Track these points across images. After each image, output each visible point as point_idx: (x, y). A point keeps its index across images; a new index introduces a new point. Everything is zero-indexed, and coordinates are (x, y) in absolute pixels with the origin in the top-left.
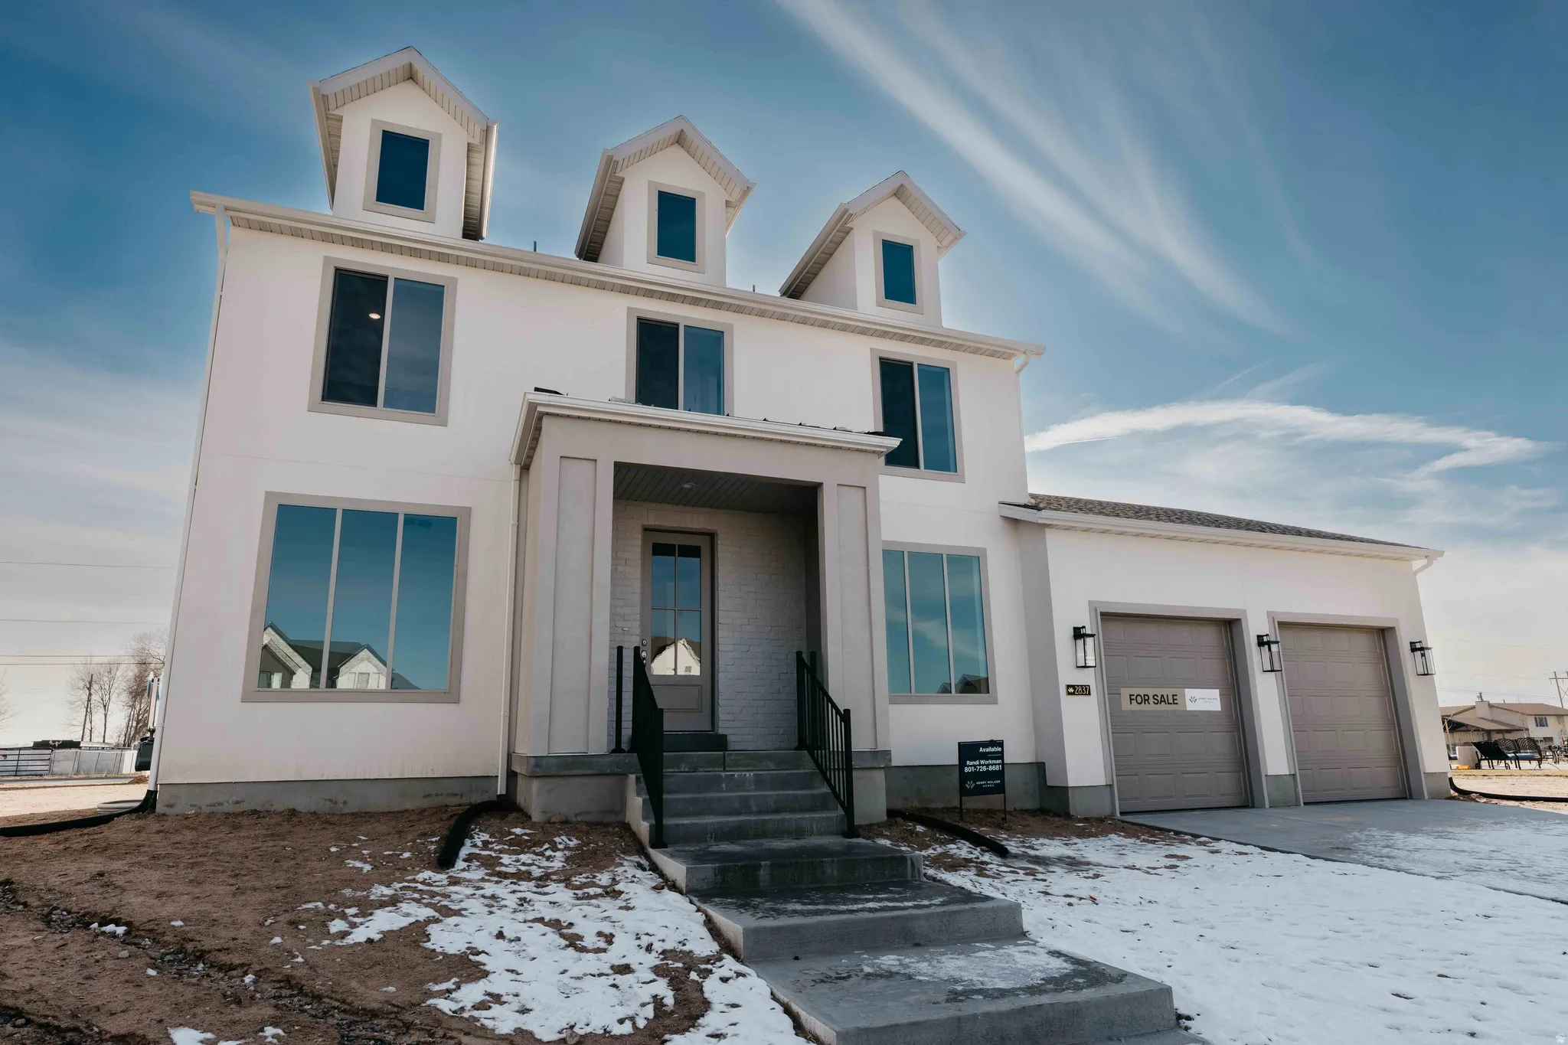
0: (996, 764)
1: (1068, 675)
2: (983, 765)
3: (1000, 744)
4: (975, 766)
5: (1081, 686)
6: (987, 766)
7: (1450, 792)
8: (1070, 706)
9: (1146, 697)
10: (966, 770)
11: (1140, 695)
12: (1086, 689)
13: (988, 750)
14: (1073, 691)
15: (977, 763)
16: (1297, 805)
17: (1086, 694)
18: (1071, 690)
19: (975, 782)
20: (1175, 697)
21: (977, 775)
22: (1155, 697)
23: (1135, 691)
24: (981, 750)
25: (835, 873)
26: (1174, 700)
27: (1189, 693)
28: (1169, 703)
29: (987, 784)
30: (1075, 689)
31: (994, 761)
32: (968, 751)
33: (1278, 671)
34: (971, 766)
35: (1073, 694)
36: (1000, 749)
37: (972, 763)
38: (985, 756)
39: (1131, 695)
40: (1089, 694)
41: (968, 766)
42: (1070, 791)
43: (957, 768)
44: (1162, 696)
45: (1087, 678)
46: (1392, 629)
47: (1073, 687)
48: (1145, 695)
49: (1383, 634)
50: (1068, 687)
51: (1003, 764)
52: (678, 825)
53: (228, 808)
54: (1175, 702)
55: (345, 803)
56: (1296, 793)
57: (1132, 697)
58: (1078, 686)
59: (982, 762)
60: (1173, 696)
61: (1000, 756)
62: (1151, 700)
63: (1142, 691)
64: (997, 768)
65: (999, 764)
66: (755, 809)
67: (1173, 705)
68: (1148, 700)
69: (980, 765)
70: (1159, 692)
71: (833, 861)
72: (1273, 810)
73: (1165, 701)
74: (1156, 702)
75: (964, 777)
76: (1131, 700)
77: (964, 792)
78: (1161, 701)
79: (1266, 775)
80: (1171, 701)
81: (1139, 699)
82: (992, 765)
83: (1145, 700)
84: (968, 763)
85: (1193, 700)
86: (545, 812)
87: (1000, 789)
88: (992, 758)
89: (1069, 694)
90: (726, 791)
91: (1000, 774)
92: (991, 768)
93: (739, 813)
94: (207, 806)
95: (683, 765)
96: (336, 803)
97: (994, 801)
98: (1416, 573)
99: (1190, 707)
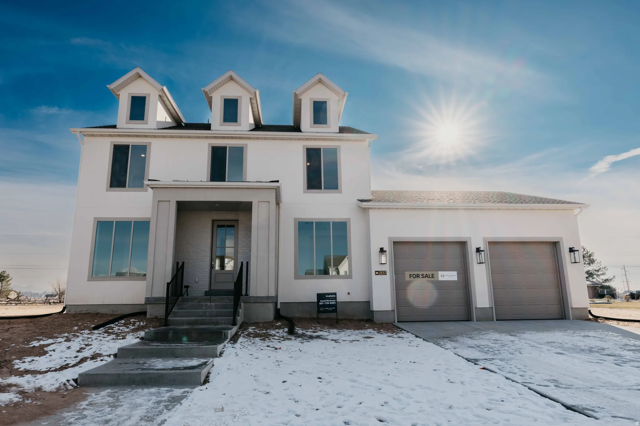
0: (333, 302)
1: (376, 267)
2: (327, 302)
3: (335, 294)
4: (324, 302)
5: (382, 271)
6: (329, 302)
7: (588, 316)
8: (376, 279)
9: (418, 275)
10: (320, 303)
11: (415, 274)
12: (384, 273)
13: (329, 296)
14: (378, 273)
15: (325, 301)
16: (493, 320)
17: (384, 274)
18: (377, 273)
19: (324, 308)
20: (433, 275)
21: (324, 306)
22: (423, 275)
23: (412, 273)
24: (327, 296)
25: (196, 336)
26: (432, 276)
27: (440, 273)
28: (429, 278)
29: (329, 309)
30: (379, 273)
31: (332, 301)
32: (321, 296)
33: (484, 263)
34: (322, 302)
35: (378, 274)
36: (335, 296)
37: (322, 301)
38: (329, 299)
39: (410, 275)
40: (386, 274)
41: (321, 302)
42: (374, 312)
43: (316, 304)
44: (426, 274)
45: (386, 268)
46: (558, 242)
47: (378, 272)
48: (417, 275)
49: (555, 245)
50: (376, 272)
51: (336, 302)
52: (174, 320)
53: (84, 312)
54: (433, 277)
55: (117, 311)
56: (493, 315)
57: (411, 275)
58: (381, 271)
59: (327, 301)
60: (432, 274)
61: (335, 298)
62: (421, 276)
63: (416, 273)
64: (334, 303)
65: (334, 302)
66: (208, 315)
67: (432, 278)
68: (419, 276)
69: (326, 302)
70: (425, 273)
71: (195, 332)
72: (478, 323)
73: (427, 277)
74: (423, 277)
75: (319, 306)
76: (410, 276)
77: (319, 312)
78: (426, 277)
79: (476, 308)
80: (431, 276)
81: (414, 276)
82: (331, 302)
83: (417, 276)
84: (321, 301)
85: (443, 276)
86: (150, 315)
87: (335, 311)
88: (332, 299)
89: (376, 274)
90: (205, 309)
91: (335, 306)
92: (331, 303)
93: (202, 316)
94: (79, 311)
95: (196, 301)
96: (114, 311)
97: (333, 315)
98: (576, 216)
99: (441, 279)
